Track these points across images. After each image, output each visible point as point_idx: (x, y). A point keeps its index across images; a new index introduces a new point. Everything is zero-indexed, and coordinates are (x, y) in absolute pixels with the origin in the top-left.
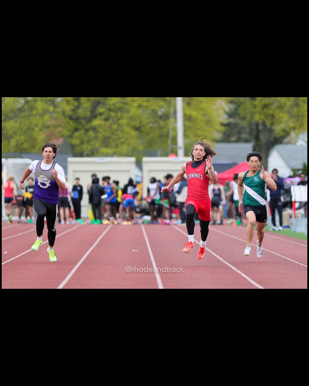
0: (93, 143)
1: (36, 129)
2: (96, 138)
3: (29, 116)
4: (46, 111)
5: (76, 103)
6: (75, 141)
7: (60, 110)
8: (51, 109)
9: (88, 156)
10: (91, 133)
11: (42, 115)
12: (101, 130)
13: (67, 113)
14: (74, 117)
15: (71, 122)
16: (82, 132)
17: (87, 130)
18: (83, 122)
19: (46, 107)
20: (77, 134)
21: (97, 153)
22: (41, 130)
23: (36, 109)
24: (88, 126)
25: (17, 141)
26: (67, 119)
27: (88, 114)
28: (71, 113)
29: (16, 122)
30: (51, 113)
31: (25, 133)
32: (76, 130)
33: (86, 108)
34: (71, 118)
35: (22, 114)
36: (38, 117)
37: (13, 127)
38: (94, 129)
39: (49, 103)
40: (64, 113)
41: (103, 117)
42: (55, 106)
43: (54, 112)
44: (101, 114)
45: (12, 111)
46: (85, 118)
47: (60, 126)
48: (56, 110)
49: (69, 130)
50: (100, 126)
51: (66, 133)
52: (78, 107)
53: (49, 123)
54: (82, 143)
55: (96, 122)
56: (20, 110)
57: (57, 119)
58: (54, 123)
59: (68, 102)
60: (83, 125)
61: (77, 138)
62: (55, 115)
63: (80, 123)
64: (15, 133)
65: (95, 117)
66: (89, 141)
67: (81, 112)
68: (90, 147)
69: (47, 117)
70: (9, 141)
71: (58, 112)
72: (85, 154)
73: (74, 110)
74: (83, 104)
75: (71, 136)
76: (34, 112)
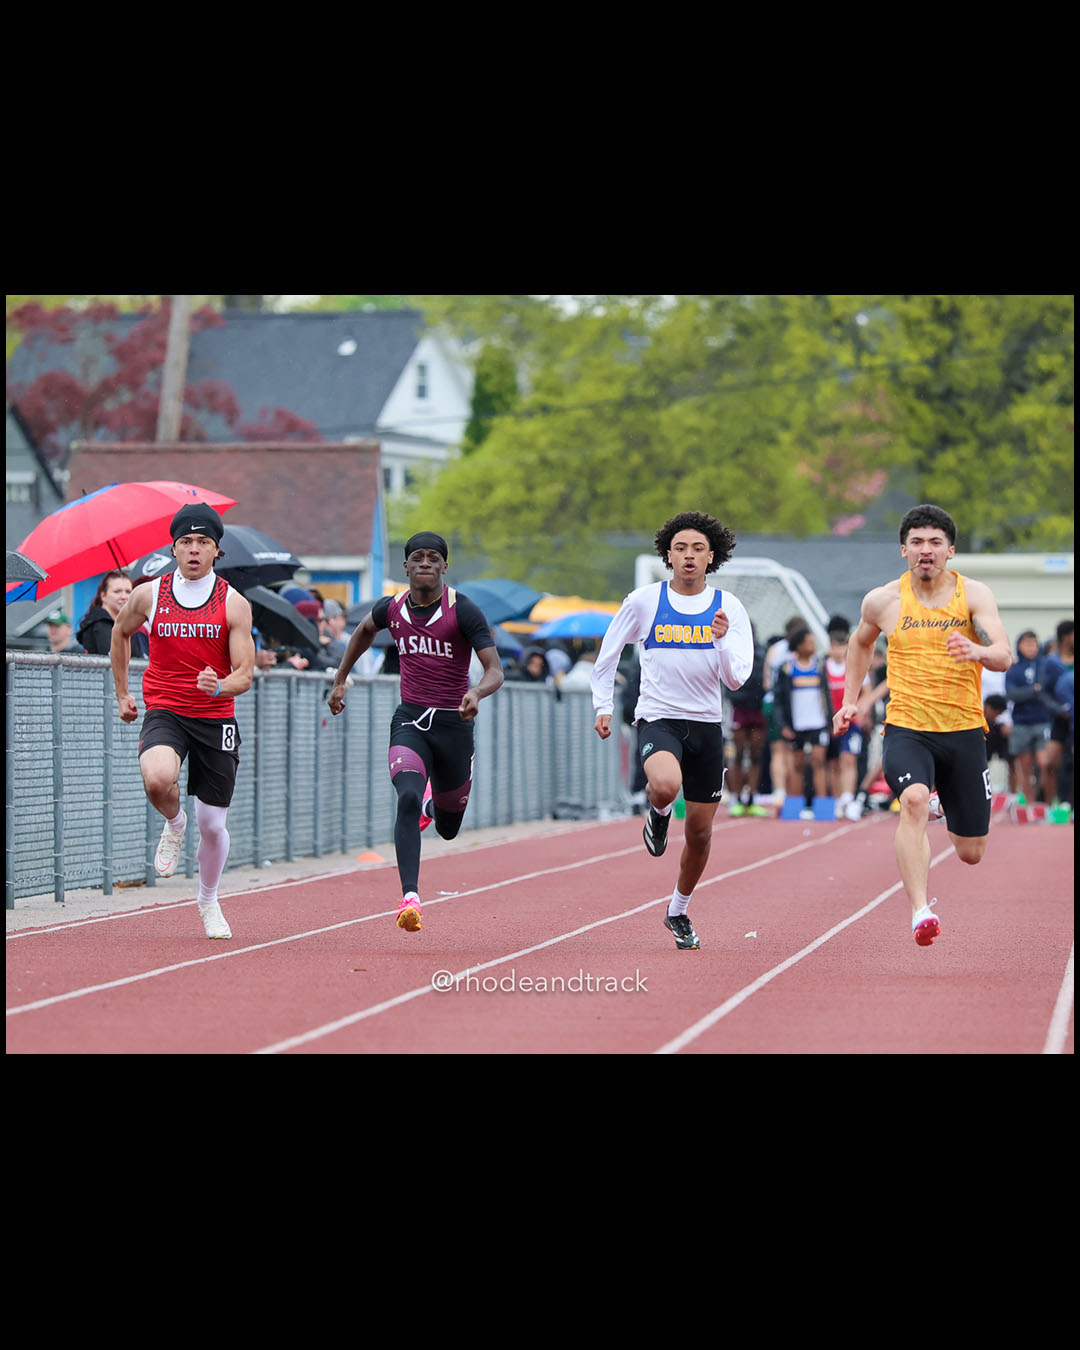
0: (1010, 493)
1: (786, 438)
2: (1023, 474)
3: (757, 383)
4: (821, 365)
5: (945, 335)
6: (942, 489)
7: (879, 361)
8: (845, 356)
9: (990, 547)
10: (1005, 455)
11: (808, 383)
12: (1044, 443)
13: (906, 373)
14: (937, 389)
15: (923, 409)
16: (967, 451)
17: (987, 443)
18: (971, 408)
19: (823, 347)
20: (948, 459)
21: (1028, 535)
22: (803, 442)
23: (785, 356)
24: (989, 428)
25: (707, 486)
26: (910, 396)
27: (995, 376)
28: (926, 372)
29: (702, 409)
30: (844, 372)
31: (738, 452)
32: (945, 441)
33: (982, 353)
34: (922, 392)
35: (728, 378)
36: (791, 390)
37: (693, 430)
38: (1019, 440)
39: (837, 331)
40: (894, 370)
41: (1052, 389)
42: (860, 347)
43: (859, 368)
44: (1046, 377)
45: (688, 366)
46: (979, 394)
47: (881, 424)
48: (866, 360)
49: (915, 444)
50: (1040, 426)
51: (904, 454)
52: (950, 349)
53: (835, 416)
54: (967, 495)
55: (1026, 411)
56: (719, 360)
57: (867, 399)
58: (855, 411)
59: (911, 326)
60: (972, 424)
61: (950, 472)
62: (861, 381)
63: (961, 412)
64: (696, 452)
65: (1022, 390)
66: (998, 488)
67: (962, 369)
68: (998, 512)
69: (827, 389)
70: (672, 489)
71: (871, 369)
72: (978, 537)
73: (934, 363)
74: (969, 336)
75: (923, 468)
76: (778, 370)
